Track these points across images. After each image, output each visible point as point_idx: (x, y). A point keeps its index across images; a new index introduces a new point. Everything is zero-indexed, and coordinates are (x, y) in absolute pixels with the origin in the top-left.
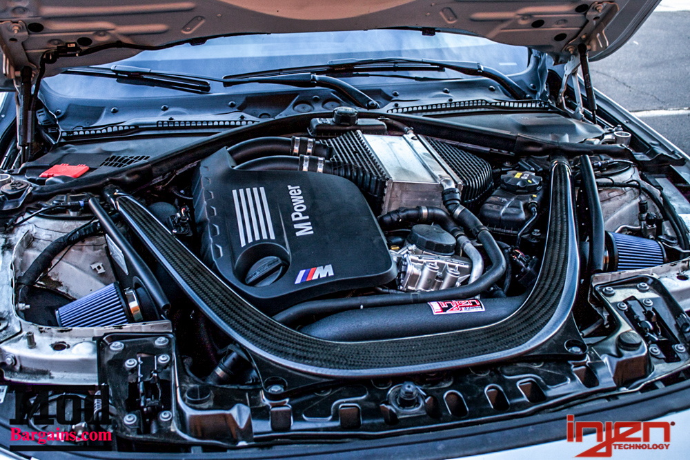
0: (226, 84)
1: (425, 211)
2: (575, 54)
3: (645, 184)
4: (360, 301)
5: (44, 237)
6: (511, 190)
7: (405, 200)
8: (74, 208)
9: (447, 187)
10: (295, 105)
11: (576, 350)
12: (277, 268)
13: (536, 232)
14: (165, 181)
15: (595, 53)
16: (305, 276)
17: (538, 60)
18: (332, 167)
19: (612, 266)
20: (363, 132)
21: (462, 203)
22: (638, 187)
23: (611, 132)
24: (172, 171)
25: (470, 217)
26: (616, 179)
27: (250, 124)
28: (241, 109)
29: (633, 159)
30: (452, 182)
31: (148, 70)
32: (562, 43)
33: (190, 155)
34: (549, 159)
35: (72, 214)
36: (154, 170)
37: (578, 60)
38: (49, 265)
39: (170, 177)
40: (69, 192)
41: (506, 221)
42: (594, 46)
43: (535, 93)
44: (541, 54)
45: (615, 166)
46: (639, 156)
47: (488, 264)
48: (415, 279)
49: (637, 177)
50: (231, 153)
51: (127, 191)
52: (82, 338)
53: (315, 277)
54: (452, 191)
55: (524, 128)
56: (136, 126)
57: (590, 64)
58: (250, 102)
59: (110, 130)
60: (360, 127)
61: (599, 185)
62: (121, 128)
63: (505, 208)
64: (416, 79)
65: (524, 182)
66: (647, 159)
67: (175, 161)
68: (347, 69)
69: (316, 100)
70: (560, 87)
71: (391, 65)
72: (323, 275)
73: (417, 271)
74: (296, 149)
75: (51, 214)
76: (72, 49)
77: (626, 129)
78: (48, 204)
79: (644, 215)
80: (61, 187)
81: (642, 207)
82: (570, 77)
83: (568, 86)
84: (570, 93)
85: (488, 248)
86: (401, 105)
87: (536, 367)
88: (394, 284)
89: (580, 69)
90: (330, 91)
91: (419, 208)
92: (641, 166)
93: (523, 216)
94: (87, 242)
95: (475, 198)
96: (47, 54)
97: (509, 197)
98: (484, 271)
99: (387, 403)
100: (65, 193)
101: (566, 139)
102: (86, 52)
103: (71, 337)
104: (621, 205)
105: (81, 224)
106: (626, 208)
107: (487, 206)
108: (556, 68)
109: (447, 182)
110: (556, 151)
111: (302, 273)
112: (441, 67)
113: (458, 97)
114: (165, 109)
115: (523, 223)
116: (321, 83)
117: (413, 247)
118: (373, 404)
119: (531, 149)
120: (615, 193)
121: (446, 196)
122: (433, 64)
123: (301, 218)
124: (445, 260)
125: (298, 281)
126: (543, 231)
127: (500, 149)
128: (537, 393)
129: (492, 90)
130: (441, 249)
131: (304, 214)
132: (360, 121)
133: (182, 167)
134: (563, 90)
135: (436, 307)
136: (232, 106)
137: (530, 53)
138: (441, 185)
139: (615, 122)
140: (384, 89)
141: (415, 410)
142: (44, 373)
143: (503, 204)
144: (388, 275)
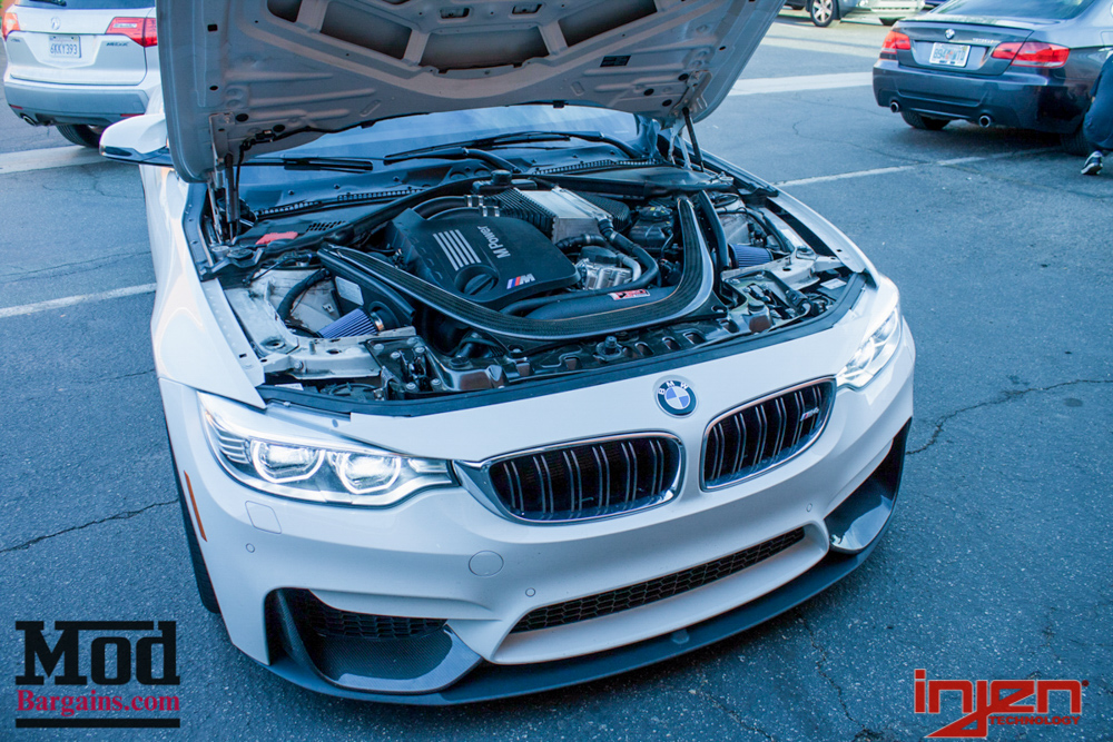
0: (387, 162)
1: (588, 238)
2: (679, 118)
3: (749, 211)
4: (556, 297)
5: (284, 285)
6: (651, 220)
7: (569, 233)
8: (304, 260)
9: (600, 219)
10: (451, 175)
11: (720, 311)
12: (490, 281)
13: (675, 246)
14: (362, 240)
15: (697, 114)
16: (513, 283)
17: (646, 128)
18: (506, 212)
19: (735, 266)
20: (521, 189)
21: (615, 229)
22: (745, 213)
23: (717, 178)
24: (368, 231)
25: (623, 239)
26: (729, 208)
27: (418, 192)
28: (404, 182)
29: (738, 193)
30: (604, 216)
31: (315, 156)
32: (667, 108)
33: (380, 217)
34: (673, 199)
35: (302, 265)
36: (356, 230)
37: (683, 121)
38: (291, 307)
39: (366, 237)
40: (294, 249)
41: (651, 241)
42: (696, 110)
43: (648, 154)
44: (649, 120)
45: (725, 199)
46: (743, 192)
47: (644, 269)
48: (593, 280)
49: (743, 205)
50: (417, 211)
51: (343, 245)
52: (349, 346)
53: (522, 283)
54: (606, 222)
55: (647, 177)
56: (320, 202)
57: (694, 126)
58: (413, 175)
59: (296, 207)
60: (515, 185)
61: (719, 214)
62: (306, 205)
63: (648, 232)
64: (547, 149)
65: (659, 213)
66: (748, 193)
67: (370, 222)
68: (488, 143)
69: (468, 170)
70: (668, 147)
71: (526, 137)
72: (527, 281)
73: (593, 275)
74: (470, 204)
75: (285, 266)
76: (269, 136)
77: (728, 175)
78: (278, 261)
79: (753, 234)
80: (286, 246)
81: (750, 228)
82: (676, 139)
83: (675, 147)
84: (678, 153)
85: (642, 257)
86: (541, 169)
87: (694, 324)
88: (578, 286)
89: (686, 127)
90: (479, 162)
91: (583, 236)
92: (743, 198)
93: (663, 236)
94: (318, 287)
95: (624, 227)
96: (245, 142)
97: (649, 226)
98: (643, 272)
99: (596, 354)
100: (291, 250)
101: (684, 182)
102: (280, 137)
103: (339, 345)
104: (734, 229)
105: (312, 272)
106: (738, 230)
107: (633, 232)
108: (664, 133)
109: (601, 215)
110: (676, 192)
111: (510, 281)
112: (566, 137)
113: (588, 160)
114: (337, 187)
115: (664, 241)
116: (471, 156)
117: (587, 260)
118: (587, 355)
119: (658, 192)
120: (728, 220)
121: (602, 227)
122: (561, 134)
123: (497, 246)
124: (612, 268)
125: (509, 286)
126: (681, 244)
127: (631, 195)
128: (699, 338)
129: (613, 153)
130: (607, 261)
131: (498, 243)
132: (514, 181)
133: (375, 227)
134: (671, 150)
135: (615, 296)
136: (396, 180)
137: (638, 122)
138: (596, 219)
139: (719, 171)
140: (524, 158)
141: (618, 355)
142: (326, 372)
143: (646, 230)
144: (574, 278)
